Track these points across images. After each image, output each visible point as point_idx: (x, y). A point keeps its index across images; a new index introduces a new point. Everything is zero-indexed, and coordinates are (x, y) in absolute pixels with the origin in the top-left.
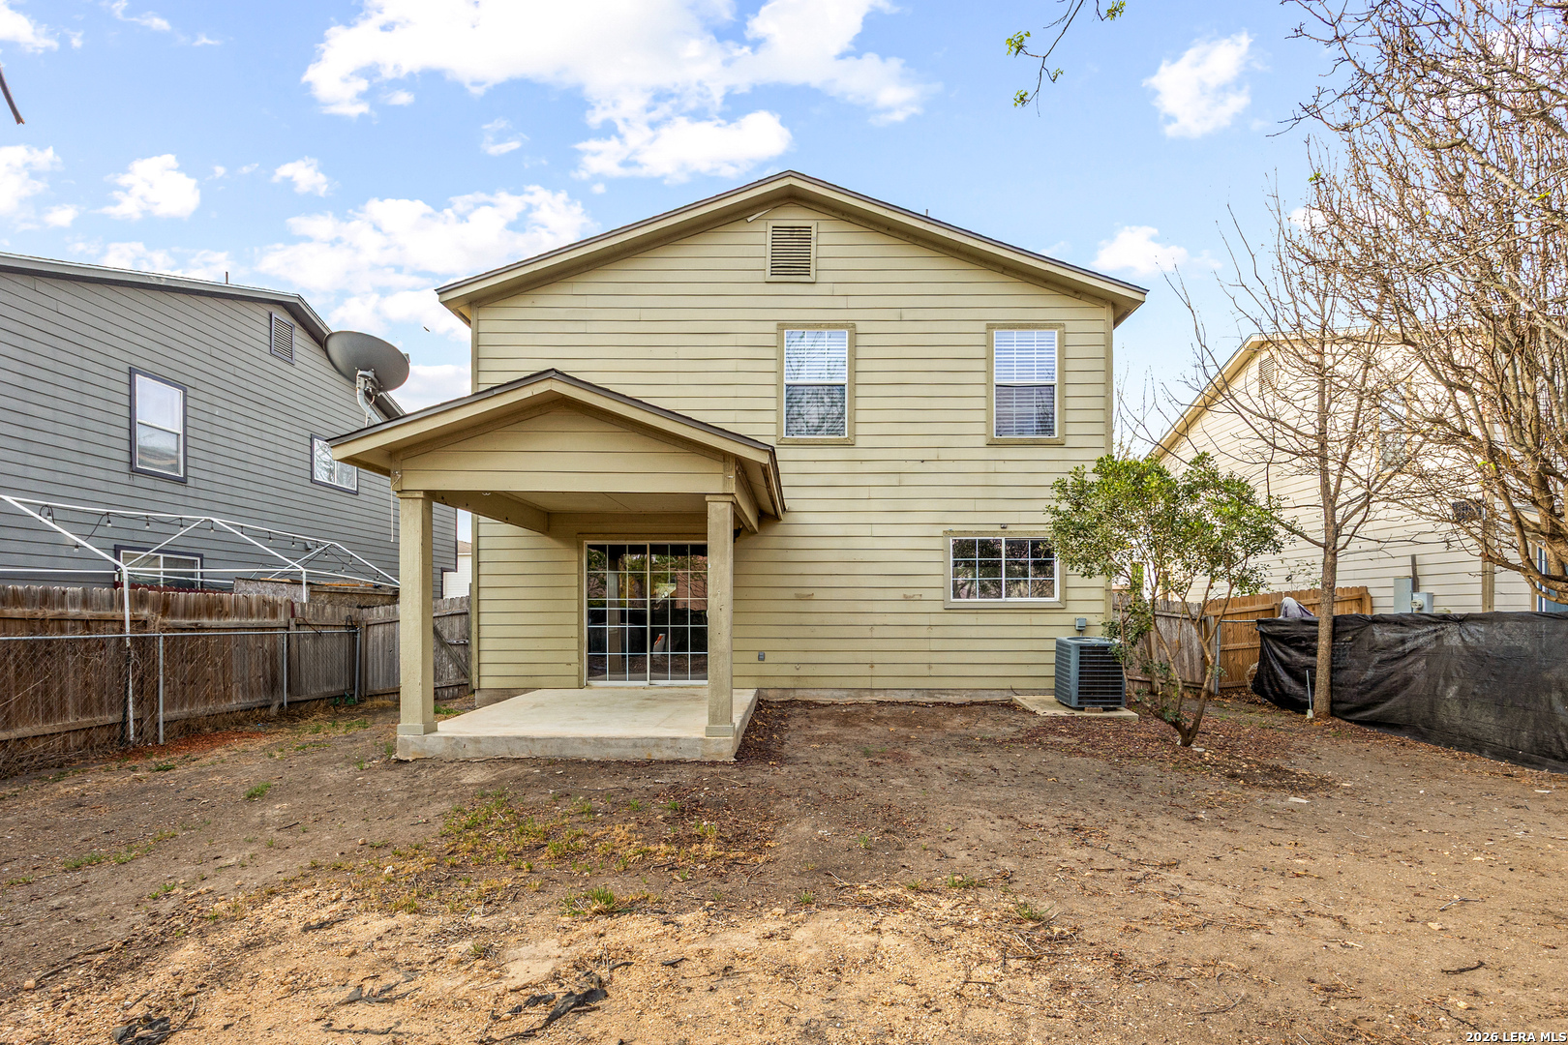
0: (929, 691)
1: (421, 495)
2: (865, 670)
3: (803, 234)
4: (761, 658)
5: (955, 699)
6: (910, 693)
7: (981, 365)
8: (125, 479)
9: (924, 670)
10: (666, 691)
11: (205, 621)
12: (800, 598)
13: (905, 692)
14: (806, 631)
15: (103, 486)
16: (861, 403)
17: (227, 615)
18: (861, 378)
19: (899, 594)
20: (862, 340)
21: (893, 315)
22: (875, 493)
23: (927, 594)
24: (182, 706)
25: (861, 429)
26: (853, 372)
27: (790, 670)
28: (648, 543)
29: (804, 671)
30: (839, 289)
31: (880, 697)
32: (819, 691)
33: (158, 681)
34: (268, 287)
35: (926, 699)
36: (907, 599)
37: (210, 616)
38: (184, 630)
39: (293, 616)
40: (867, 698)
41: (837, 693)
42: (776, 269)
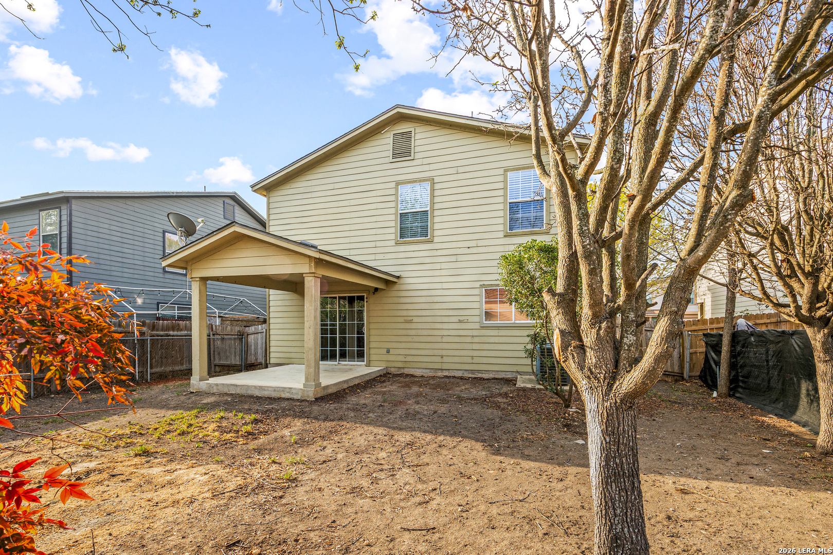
0: (472, 371)
1: (198, 279)
2: (438, 359)
3: (407, 136)
4: (388, 352)
5: (485, 376)
6: (462, 372)
7: (501, 192)
8: (161, 275)
9: (469, 360)
10: (345, 367)
11: (171, 333)
12: (407, 322)
13: (459, 371)
14: (409, 339)
15: (152, 279)
16: (436, 220)
17: (181, 330)
18: (436, 206)
19: (456, 319)
20: (437, 186)
21: (453, 171)
22: (444, 266)
23: (471, 319)
24: (161, 367)
25: (436, 233)
26: (433, 203)
27: (402, 358)
28: (337, 296)
29: (409, 359)
30: (426, 161)
31: (446, 373)
32: (416, 370)
33: (147, 357)
34: (226, 191)
35: (470, 376)
36: (460, 322)
37: (173, 331)
38: (162, 336)
39: (212, 330)
40: (440, 374)
41: (424, 371)
42: (395, 155)
